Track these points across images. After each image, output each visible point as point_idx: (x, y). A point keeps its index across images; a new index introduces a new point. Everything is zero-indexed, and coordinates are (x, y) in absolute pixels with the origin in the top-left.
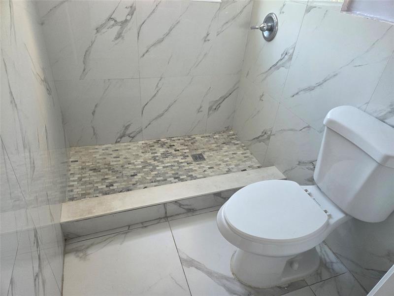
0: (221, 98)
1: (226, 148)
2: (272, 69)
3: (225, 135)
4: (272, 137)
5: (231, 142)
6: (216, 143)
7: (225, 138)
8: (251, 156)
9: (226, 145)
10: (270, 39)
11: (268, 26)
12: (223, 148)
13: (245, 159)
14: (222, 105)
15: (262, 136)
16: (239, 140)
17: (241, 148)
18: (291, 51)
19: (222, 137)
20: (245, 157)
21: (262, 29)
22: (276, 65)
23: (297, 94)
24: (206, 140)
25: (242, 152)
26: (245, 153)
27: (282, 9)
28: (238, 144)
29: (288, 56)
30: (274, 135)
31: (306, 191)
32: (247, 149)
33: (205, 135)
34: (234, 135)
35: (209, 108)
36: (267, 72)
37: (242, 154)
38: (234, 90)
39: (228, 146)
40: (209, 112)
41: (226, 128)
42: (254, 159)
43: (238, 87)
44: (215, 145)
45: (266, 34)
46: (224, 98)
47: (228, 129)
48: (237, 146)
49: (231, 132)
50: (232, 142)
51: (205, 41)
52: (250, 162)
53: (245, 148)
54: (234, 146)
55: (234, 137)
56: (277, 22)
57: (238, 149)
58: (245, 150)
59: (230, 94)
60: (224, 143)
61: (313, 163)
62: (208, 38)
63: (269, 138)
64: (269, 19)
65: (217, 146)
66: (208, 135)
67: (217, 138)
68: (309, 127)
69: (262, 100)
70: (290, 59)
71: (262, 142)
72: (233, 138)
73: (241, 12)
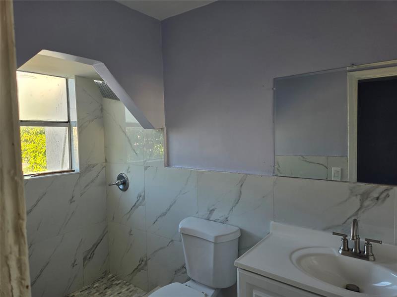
0: (93, 246)
1: (109, 292)
2: (133, 209)
3: (105, 280)
4: (149, 262)
5: (112, 284)
6: (98, 291)
7: (105, 284)
8: (135, 289)
9: (109, 289)
10: (125, 189)
11: (121, 181)
12: (107, 293)
13: (131, 293)
14: (95, 252)
15: (140, 265)
16: (120, 279)
17: (124, 286)
18: (143, 194)
19: (102, 283)
20: (130, 292)
21: (118, 185)
22: (135, 205)
23: (157, 220)
24: (86, 292)
25: (126, 289)
26: (130, 288)
27: (128, 170)
28: (119, 283)
29: (141, 198)
30: (149, 259)
31: (186, 285)
32: (130, 284)
33: (84, 288)
34: (114, 277)
35: (84, 259)
36: (130, 212)
37: (127, 290)
38: (104, 235)
39: (111, 289)
40: (84, 262)
41: (103, 273)
42: (139, 290)
43: (107, 232)
44: (97, 294)
45: (121, 187)
46: (96, 245)
47: (106, 273)
48: (120, 285)
49: (110, 275)
50: (114, 283)
51: (71, 202)
52: (136, 295)
53: (127, 284)
54: (117, 287)
55: (114, 278)
56: (127, 179)
57: (121, 287)
58: (128, 286)
59: (101, 240)
60: (106, 288)
61: (184, 267)
62: (74, 199)
63: (146, 264)
64: (120, 177)
65: (100, 294)
66: (86, 287)
67: (97, 287)
68: (172, 241)
69: (132, 235)
70: (144, 199)
71: (142, 271)
72: (113, 280)
73: (97, 176)
